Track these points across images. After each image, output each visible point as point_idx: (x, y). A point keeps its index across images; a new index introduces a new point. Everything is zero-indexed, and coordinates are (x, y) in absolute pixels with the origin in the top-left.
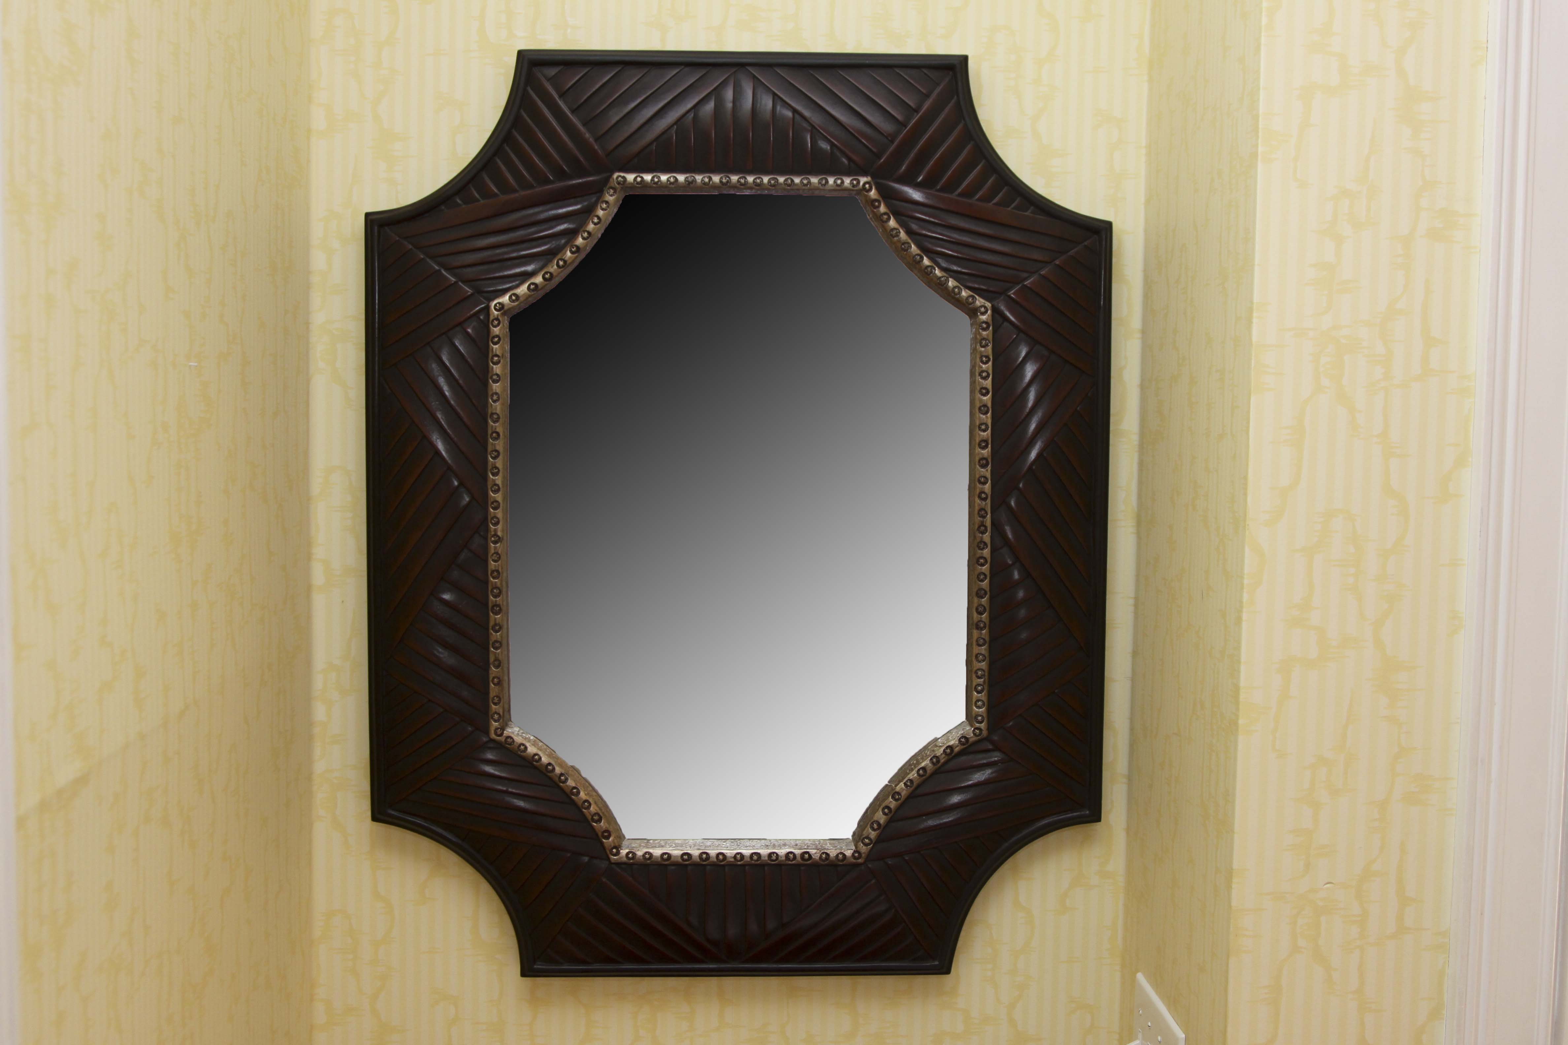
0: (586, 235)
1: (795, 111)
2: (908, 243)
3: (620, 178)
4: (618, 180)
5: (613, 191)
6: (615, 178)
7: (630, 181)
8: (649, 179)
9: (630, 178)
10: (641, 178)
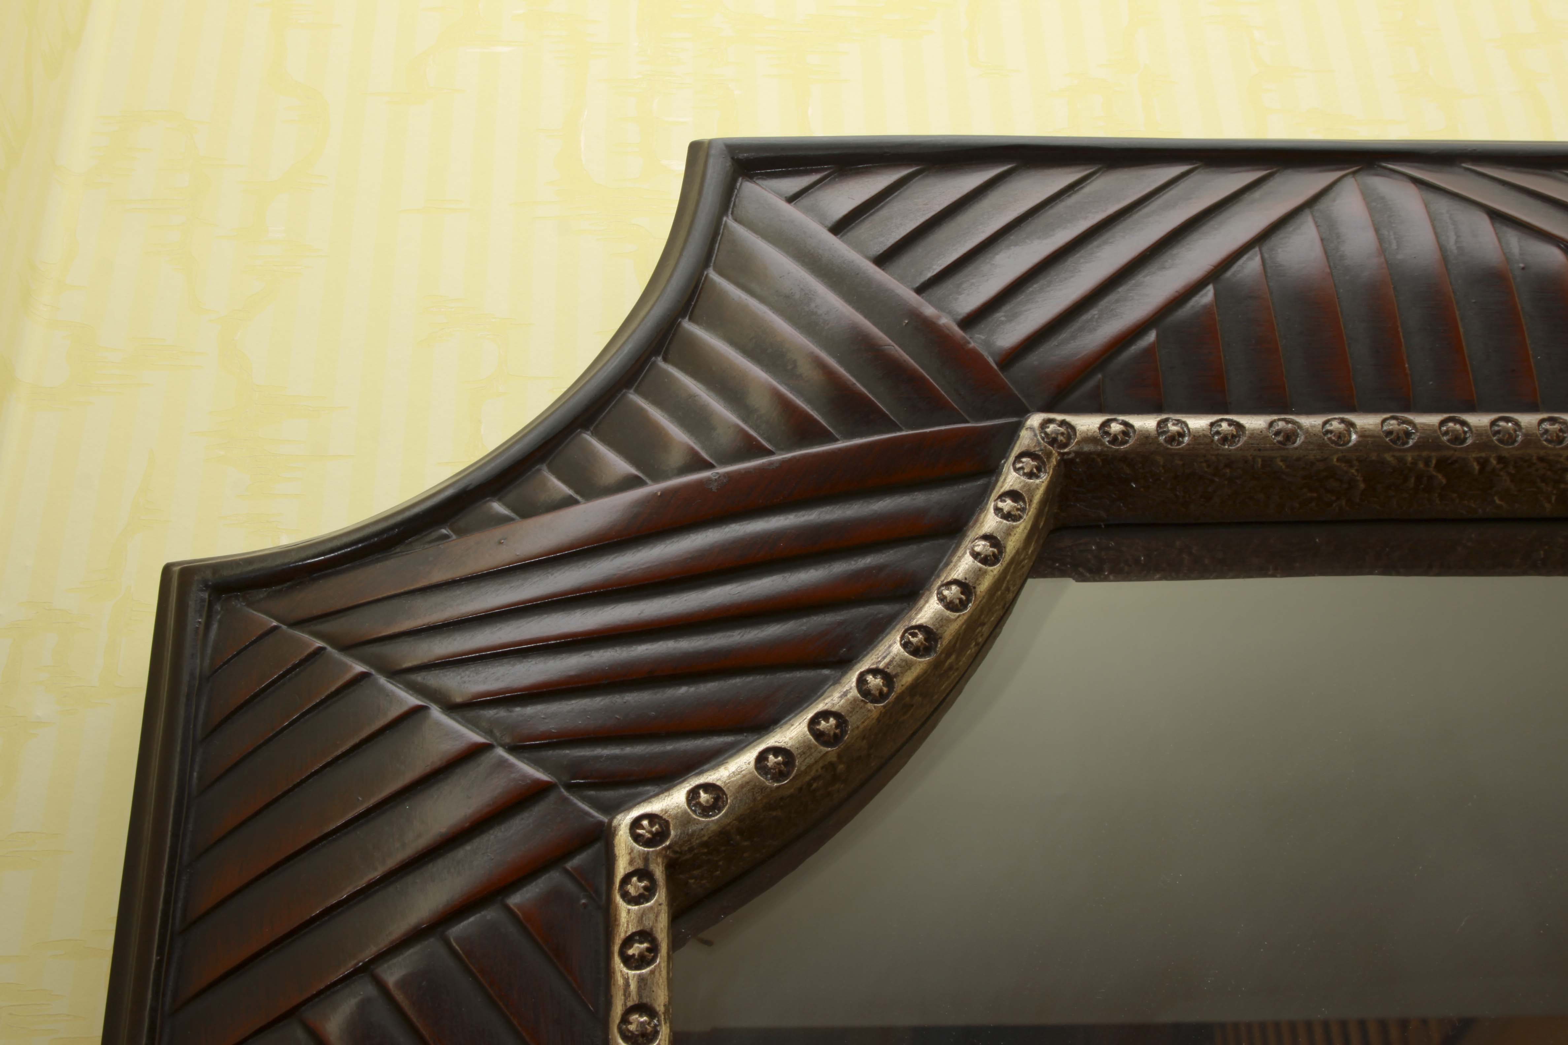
0: (952, 592)
3: (1052, 427)
4: (1048, 430)
5: (1036, 463)
6: (1039, 427)
7: (1090, 434)
8: (1153, 429)
9: (1088, 426)
10: (1121, 424)
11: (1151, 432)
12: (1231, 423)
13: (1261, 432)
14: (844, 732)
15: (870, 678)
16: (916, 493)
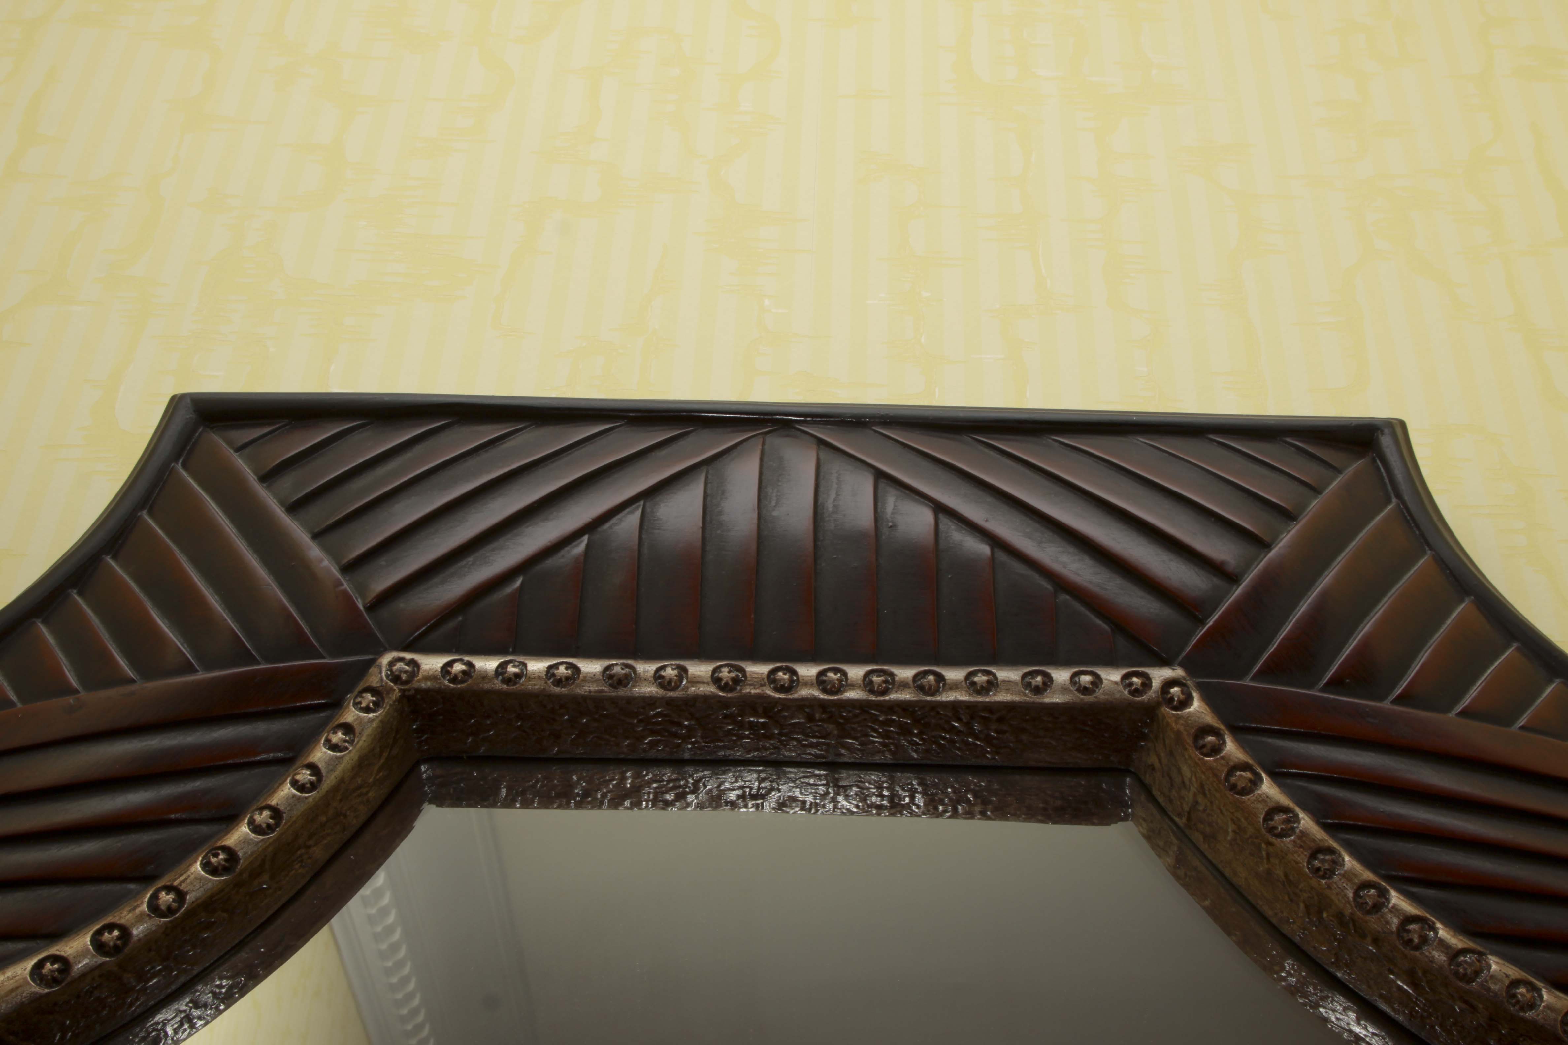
0: (263, 817)
1: (939, 509)
2: (1331, 851)
3: (400, 665)
4: (395, 668)
5: (374, 699)
6: (386, 665)
7: (431, 673)
8: (491, 669)
9: (431, 665)
10: (464, 664)
11: (489, 672)
12: (570, 666)
13: (594, 675)
14: (125, 944)
15: (163, 894)
16: (259, 723)
